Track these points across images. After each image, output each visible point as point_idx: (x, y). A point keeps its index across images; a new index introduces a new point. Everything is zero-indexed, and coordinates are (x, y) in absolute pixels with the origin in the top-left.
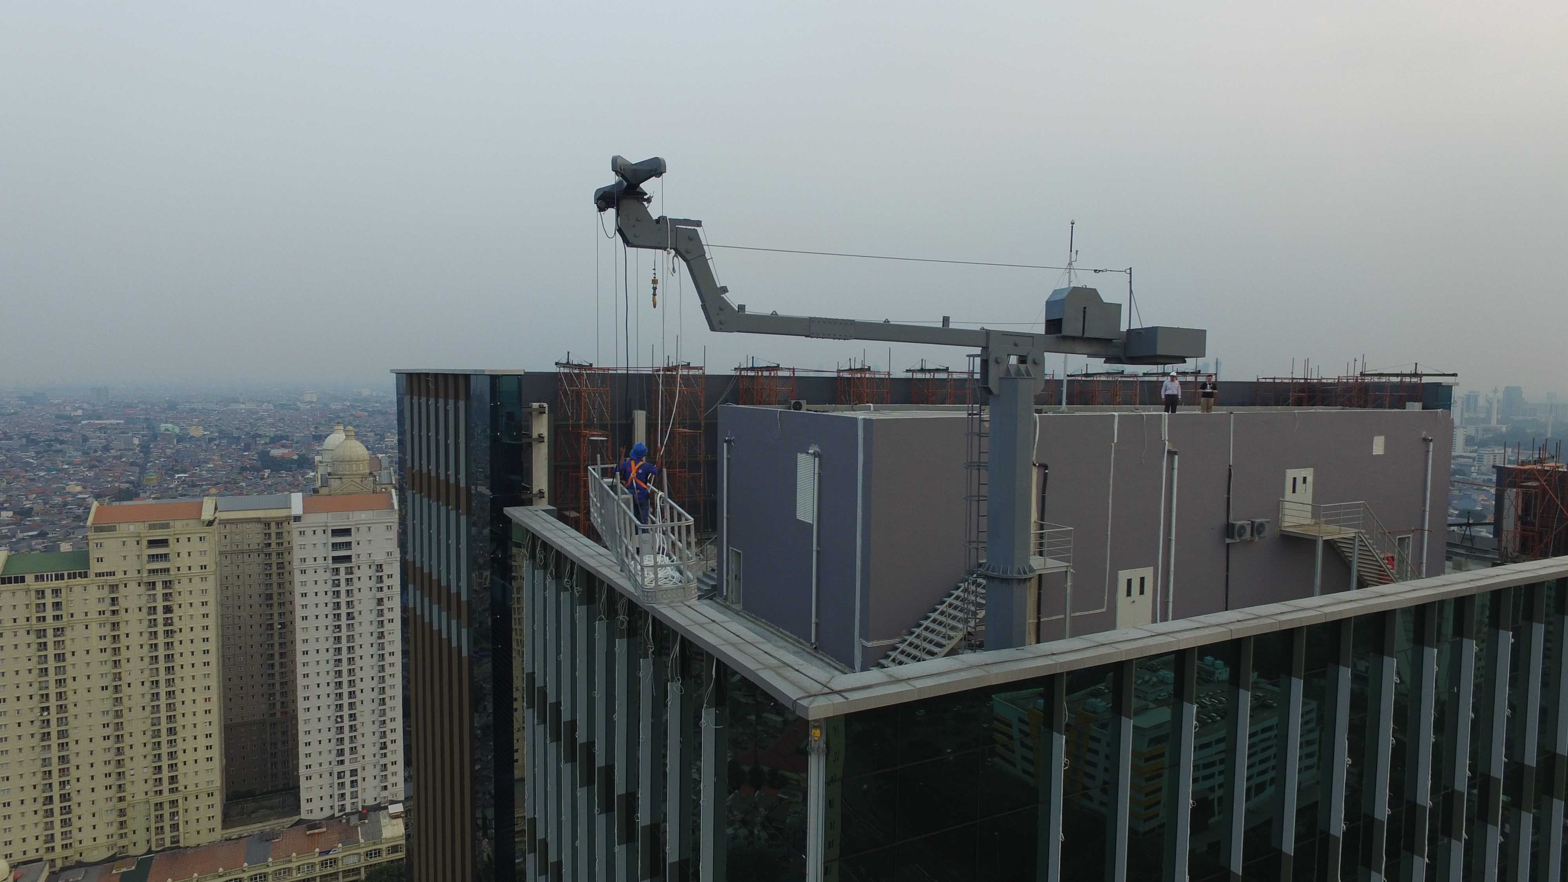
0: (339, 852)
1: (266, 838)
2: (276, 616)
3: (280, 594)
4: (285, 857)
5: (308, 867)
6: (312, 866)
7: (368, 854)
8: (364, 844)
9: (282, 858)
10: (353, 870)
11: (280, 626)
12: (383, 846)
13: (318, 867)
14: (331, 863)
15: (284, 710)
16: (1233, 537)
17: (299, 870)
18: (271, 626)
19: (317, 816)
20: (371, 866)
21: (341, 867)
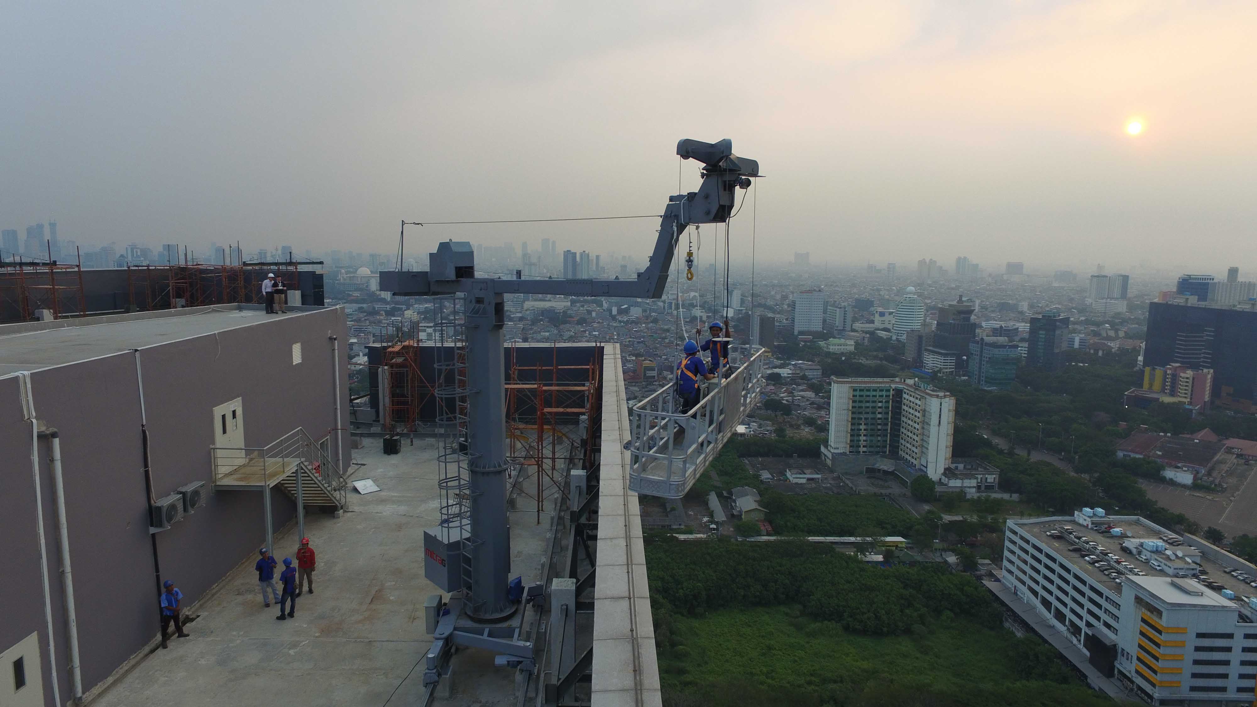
16: (160, 525)
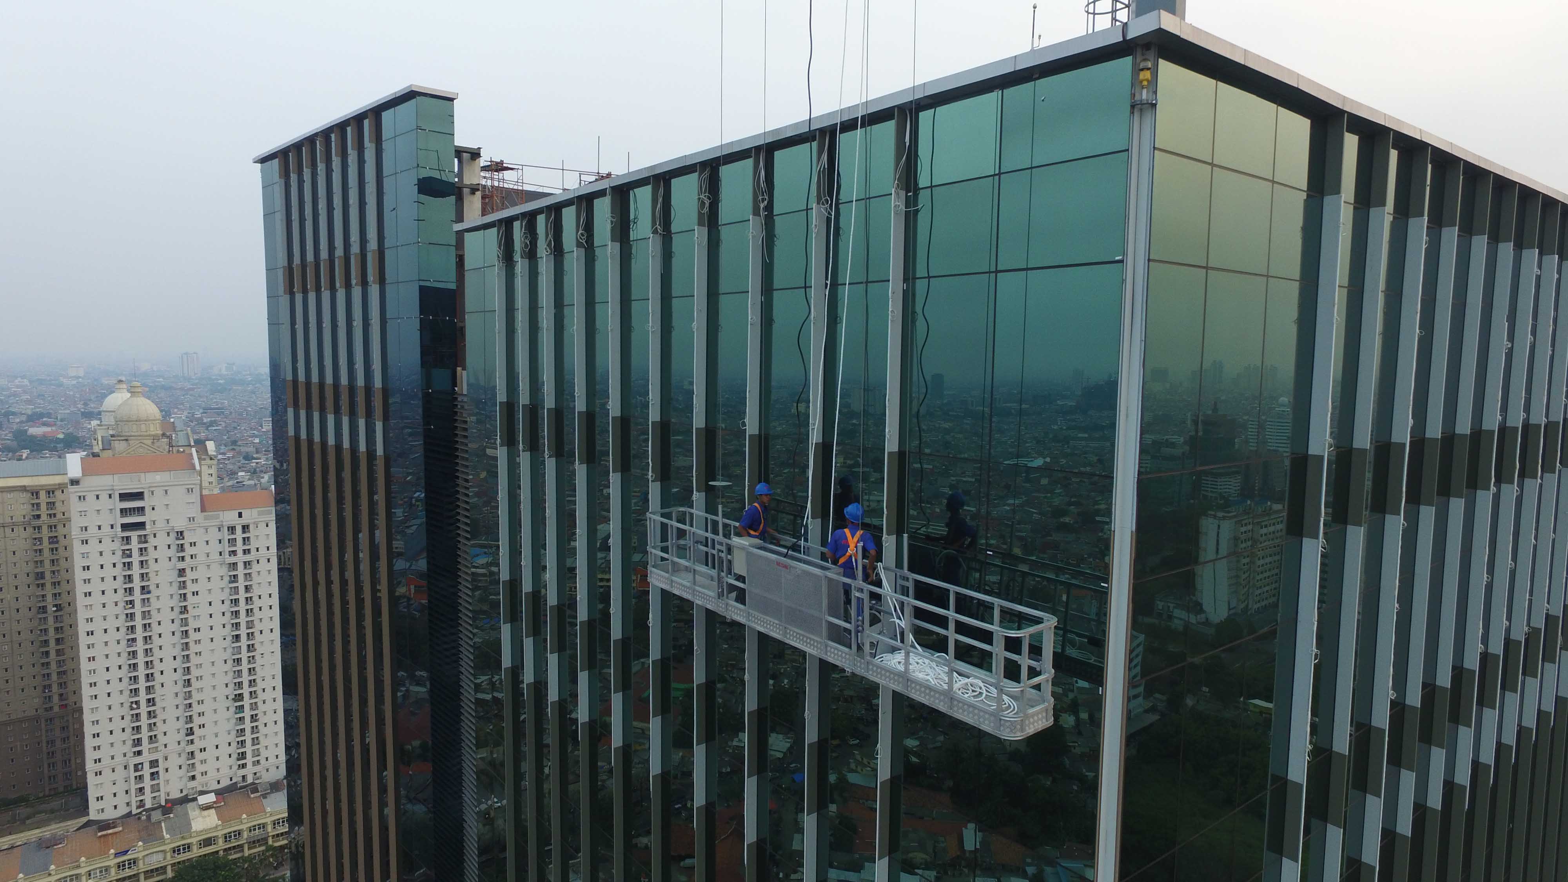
0: (139, 851)
1: (46, 845)
2: (49, 598)
3: (53, 572)
4: (71, 863)
5: (101, 872)
6: (106, 870)
7: (176, 851)
8: (169, 839)
9: (67, 864)
10: (157, 869)
11: (55, 609)
12: (194, 840)
13: (113, 871)
14: (129, 864)
15: (64, 703)
17: (90, 875)
18: (43, 609)
19: (110, 814)
20: (179, 863)
21: (142, 867)
